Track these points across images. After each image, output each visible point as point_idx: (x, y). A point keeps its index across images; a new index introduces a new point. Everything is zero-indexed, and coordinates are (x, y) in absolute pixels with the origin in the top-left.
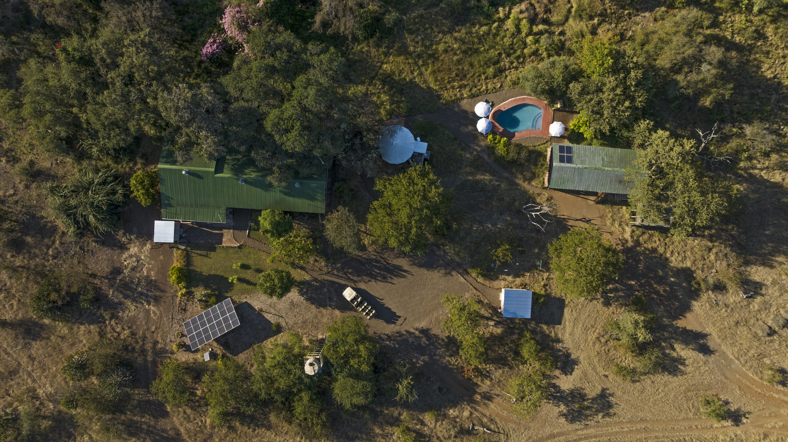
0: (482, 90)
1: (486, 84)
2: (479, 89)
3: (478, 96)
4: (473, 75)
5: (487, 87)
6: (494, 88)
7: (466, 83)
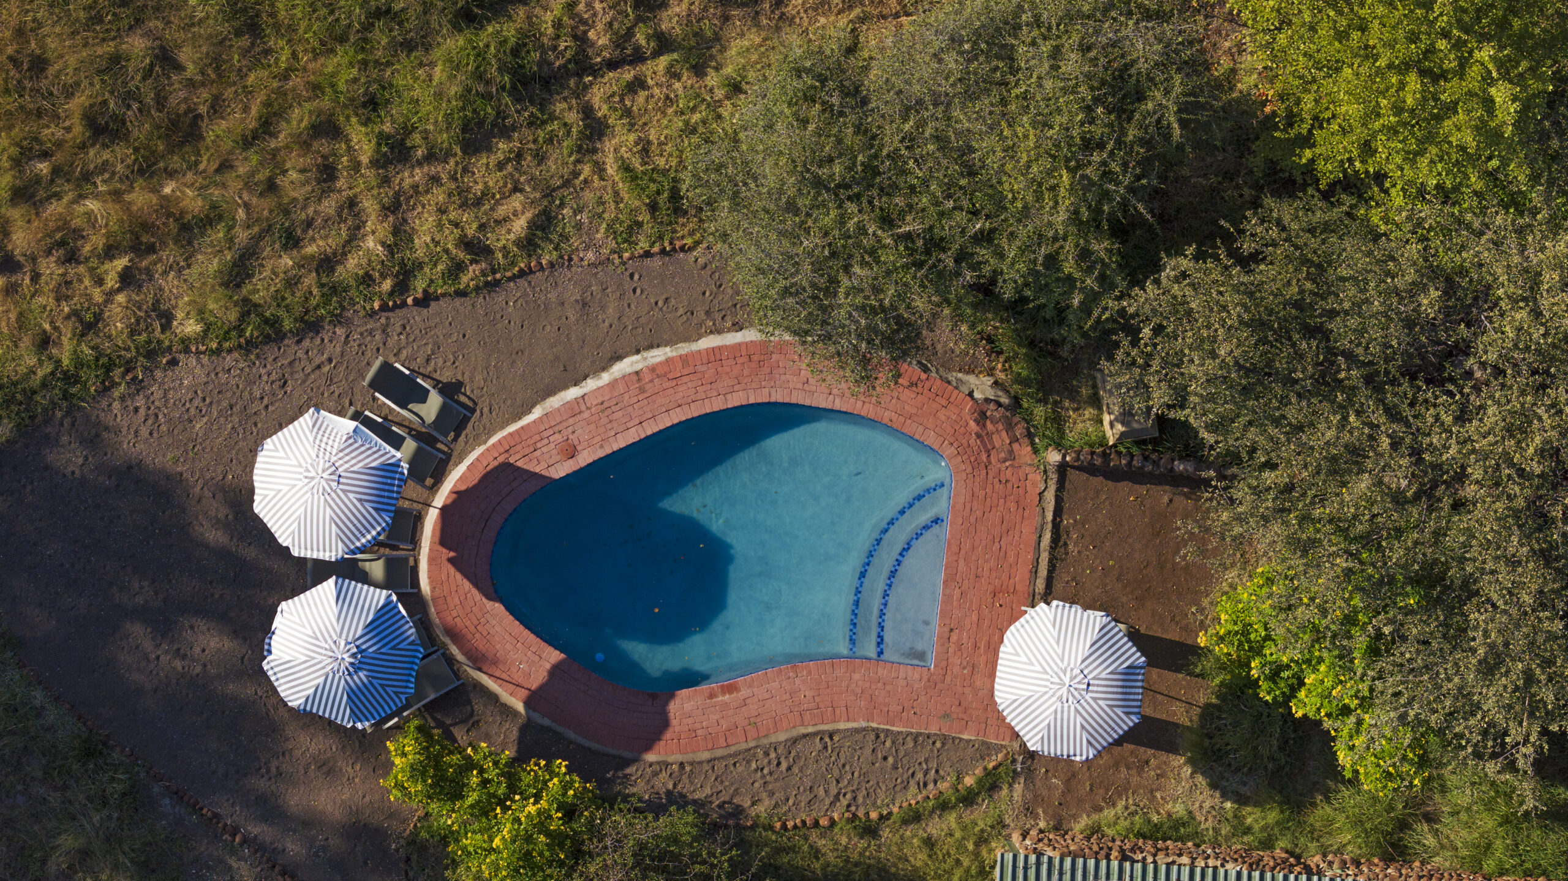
0: (353, 264)
1: (392, 208)
2: (327, 263)
3: (310, 326)
4: (266, 127)
5: (401, 235)
6: (476, 249)
7: (193, 202)
